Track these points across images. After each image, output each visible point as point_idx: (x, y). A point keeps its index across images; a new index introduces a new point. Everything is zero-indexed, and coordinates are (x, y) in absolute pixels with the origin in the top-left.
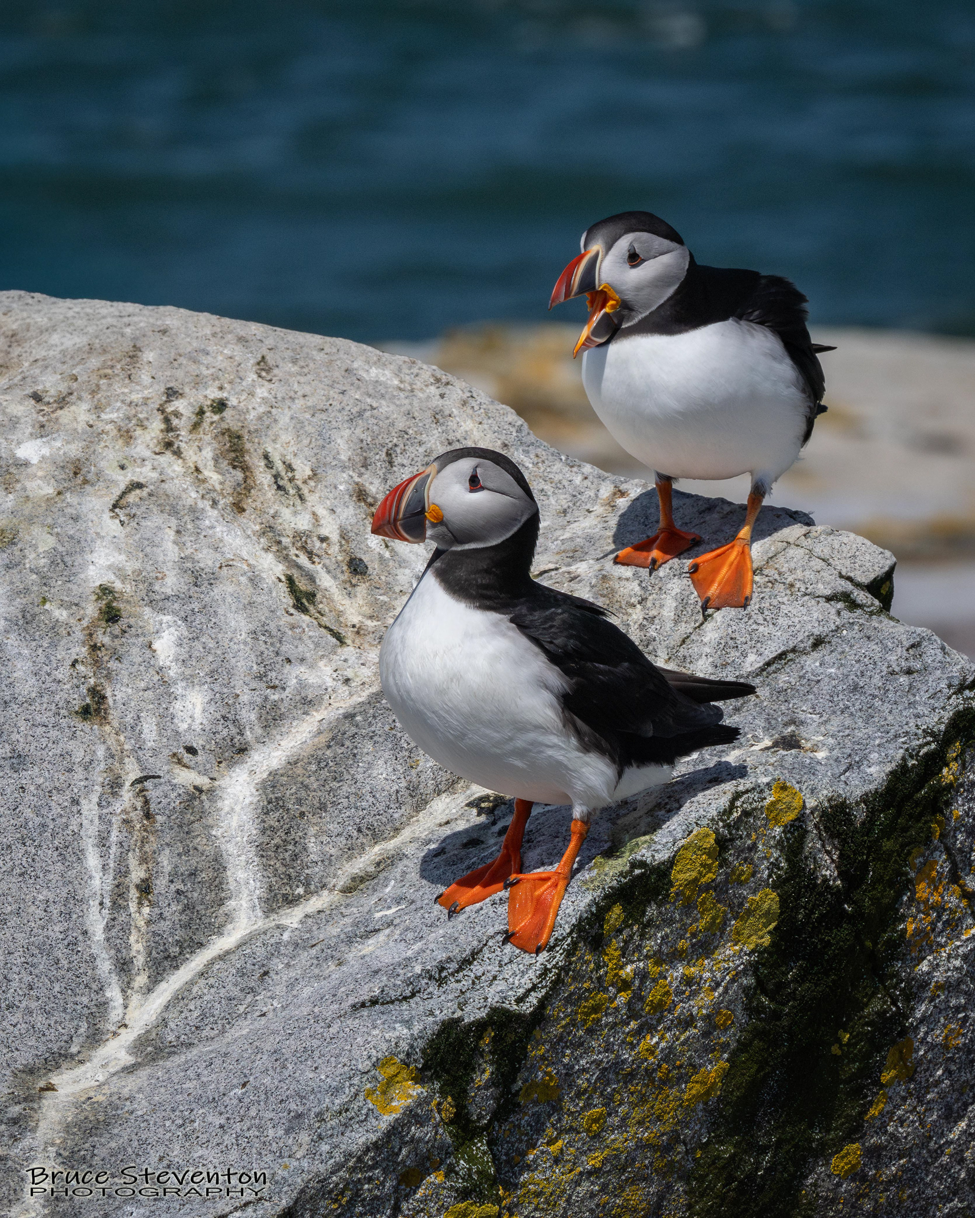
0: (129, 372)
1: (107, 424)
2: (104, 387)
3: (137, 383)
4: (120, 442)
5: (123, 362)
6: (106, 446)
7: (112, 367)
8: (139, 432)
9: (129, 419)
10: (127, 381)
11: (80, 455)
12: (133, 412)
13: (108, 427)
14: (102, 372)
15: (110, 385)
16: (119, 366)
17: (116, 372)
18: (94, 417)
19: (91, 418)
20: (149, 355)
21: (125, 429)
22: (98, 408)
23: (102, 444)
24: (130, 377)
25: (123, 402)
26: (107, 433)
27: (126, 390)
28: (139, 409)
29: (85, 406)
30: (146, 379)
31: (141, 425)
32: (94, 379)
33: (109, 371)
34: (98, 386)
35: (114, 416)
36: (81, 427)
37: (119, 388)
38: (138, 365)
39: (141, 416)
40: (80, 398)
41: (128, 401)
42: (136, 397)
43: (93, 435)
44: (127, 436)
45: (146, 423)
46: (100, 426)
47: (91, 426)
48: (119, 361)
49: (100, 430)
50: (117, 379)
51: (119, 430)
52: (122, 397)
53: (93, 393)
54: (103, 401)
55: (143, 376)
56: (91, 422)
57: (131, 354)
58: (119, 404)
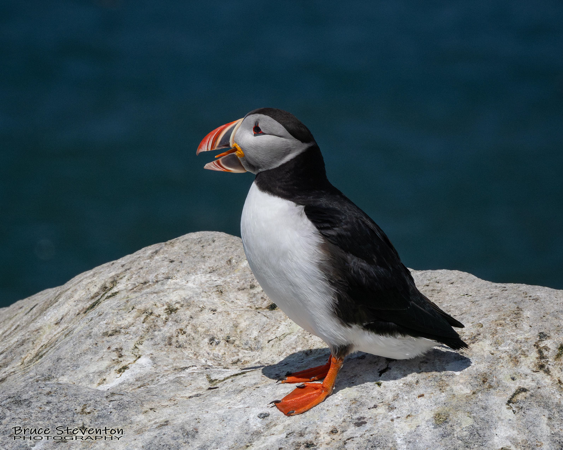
0: (515, 323)
1: (502, 353)
2: (500, 331)
3: (521, 329)
4: (511, 364)
5: (511, 317)
6: (503, 366)
7: (505, 319)
8: (523, 358)
9: (516, 350)
10: (514, 328)
11: (486, 371)
12: (519, 346)
13: (503, 355)
14: (498, 322)
15: (504, 330)
16: (509, 319)
17: (507, 322)
18: (494, 348)
19: (493, 349)
20: (527, 313)
21: (514, 356)
22: (497, 343)
23: (500, 365)
24: (516, 325)
25: (512, 340)
26: (503, 358)
27: (514, 333)
28: (523, 345)
29: (488, 342)
30: (526, 327)
31: (524, 354)
32: (493, 326)
33: (503, 322)
34: (496, 330)
35: (507, 348)
36: (486, 354)
37: (509, 332)
38: (520, 319)
39: (524, 349)
40: (485, 337)
41: (515, 340)
42: (519, 337)
43: (495, 360)
44: (516, 361)
45: (527, 353)
46: (498, 354)
47: (493, 354)
48: (509, 316)
49: (498, 356)
50: (508, 326)
51: (511, 357)
52: (511, 337)
53: (493, 334)
54: (500, 339)
55: (524, 325)
56: (492, 352)
57: (516, 312)
58: (509, 341)
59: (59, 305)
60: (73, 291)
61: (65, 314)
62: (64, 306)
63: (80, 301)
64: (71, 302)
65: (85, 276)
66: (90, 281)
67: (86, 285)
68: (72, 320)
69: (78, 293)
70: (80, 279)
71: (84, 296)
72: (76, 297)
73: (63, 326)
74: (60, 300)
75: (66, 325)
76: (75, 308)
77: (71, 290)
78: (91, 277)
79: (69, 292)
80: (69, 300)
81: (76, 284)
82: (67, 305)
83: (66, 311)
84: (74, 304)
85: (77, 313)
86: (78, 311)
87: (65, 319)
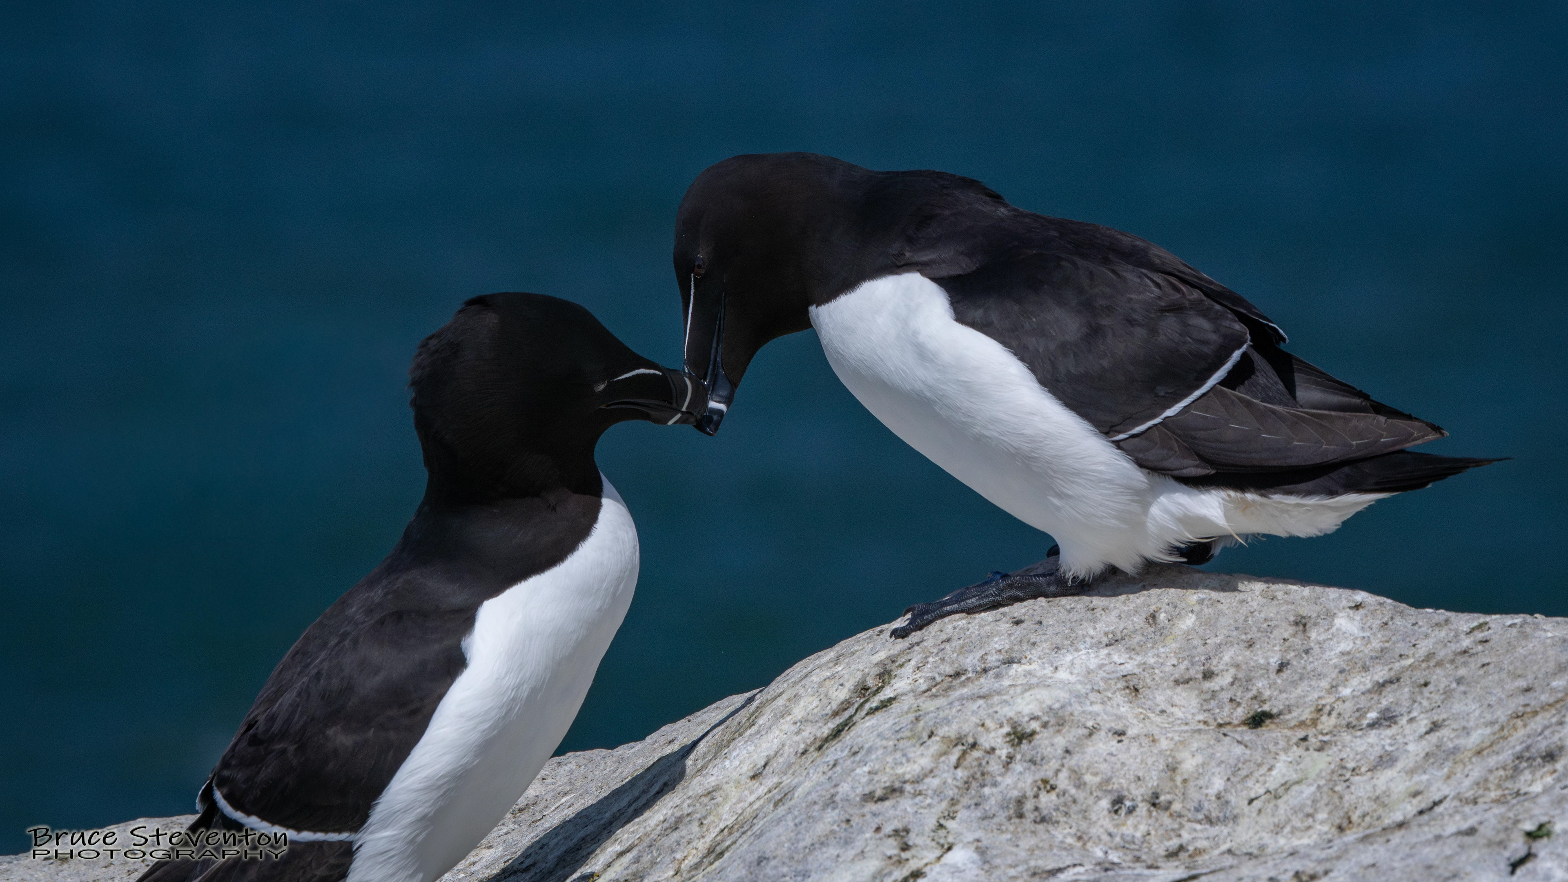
59: (758, 732)
60: (789, 700)
61: (772, 753)
62: (771, 736)
63: (807, 721)
64: (786, 724)
65: (817, 662)
66: (828, 674)
67: (821, 684)
68: (790, 766)
69: (802, 703)
70: (805, 671)
71: (815, 711)
72: (798, 712)
73: (770, 781)
74: (761, 721)
75: (776, 780)
76: (797, 738)
77: (785, 696)
78: (831, 665)
79: (781, 702)
80: (782, 721)
81: (795, 683)
82: (777, 733)
83: (775, 747)
84: (794, 728)
85: (800, 751)
86: (802, 746)
87: (774, 765)
